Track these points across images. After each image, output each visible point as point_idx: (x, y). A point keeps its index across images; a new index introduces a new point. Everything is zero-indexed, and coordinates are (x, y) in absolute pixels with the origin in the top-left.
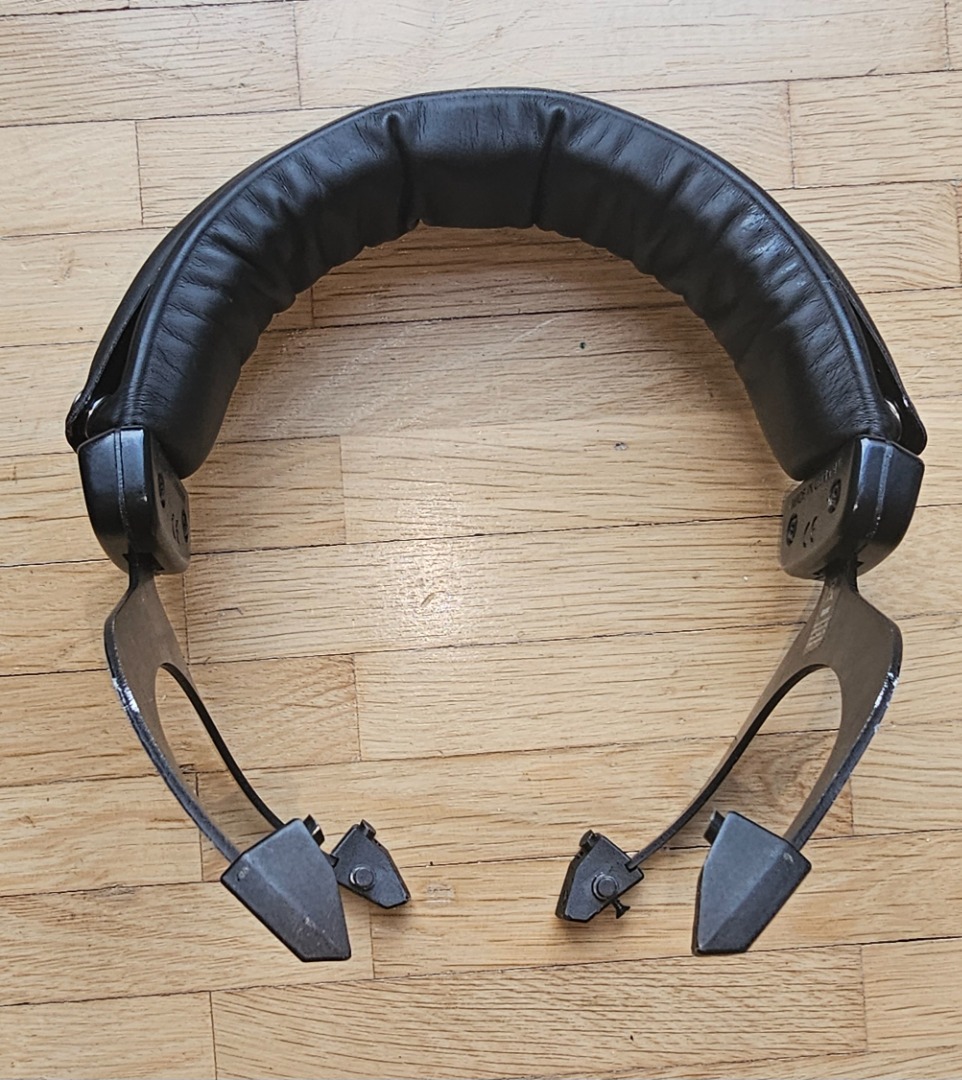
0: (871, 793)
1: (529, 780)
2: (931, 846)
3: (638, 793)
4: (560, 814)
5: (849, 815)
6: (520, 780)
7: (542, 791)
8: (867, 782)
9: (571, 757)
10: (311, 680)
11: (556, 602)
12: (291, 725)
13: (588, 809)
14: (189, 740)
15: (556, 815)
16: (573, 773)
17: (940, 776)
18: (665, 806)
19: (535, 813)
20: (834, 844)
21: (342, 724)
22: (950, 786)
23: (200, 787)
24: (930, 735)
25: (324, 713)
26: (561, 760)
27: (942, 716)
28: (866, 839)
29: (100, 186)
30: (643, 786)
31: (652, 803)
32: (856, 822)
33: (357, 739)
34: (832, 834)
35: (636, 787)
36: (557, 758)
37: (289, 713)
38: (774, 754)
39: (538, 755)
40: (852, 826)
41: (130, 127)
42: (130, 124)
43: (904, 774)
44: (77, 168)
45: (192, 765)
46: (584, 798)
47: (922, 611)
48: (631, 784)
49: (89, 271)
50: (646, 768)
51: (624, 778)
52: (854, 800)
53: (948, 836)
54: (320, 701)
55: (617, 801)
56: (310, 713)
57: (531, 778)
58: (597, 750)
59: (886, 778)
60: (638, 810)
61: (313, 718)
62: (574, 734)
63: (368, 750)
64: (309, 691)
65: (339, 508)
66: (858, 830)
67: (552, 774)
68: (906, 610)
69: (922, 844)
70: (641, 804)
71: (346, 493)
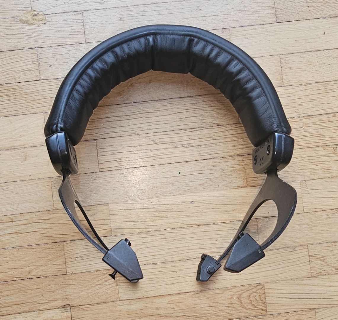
0: (271, 302)
1: (170, 303)
2: (290, 317)
3: (203, 306)
4: (180, 313)
5: (266, 309)
6: (167, 304)
7: (174, 306)
8: (270, 299)
9: (182, 296)
10: (104, 277)
11: (175, 250)
12: (98, 291)
13: (188, 311)
14: (68, 297)
15: (178, 313)
16: (183, 301)
17: (292, 296)
18: (211, 309)
19: (172, 313)
20: (262, 318)
21: (113, 289)
22: (295, 298)
23: (72, 311)
24: (289, 284)
25: (108, 287)
26: (179, 297)
27: (291, 278)
28: (271, 316)
29: (34, 133)
30: (204, 304)
31: (207, 308)
32: (268, 311)
33: (118, 294)
34: (260, 314)
35: (202, 304)
36: (178, 296)
37: (97, 287)
38: (243, 292)
39: (172, 296)
40: (267, 312)
41: (42, 115)
42: (42, 114)
43: (281, 296)
44: (27, 128)
45: (69, 304)
46: (187, 308)
47: (284, 247)
48: (200, 303)
49: (32, 158)
50: (205, 298)
51: (198, 301)
52: (267, 304)
53: (295, 313)
54: (107, 283)
55: (196, 308)
56: (104, 287)
57: (171, 303)
58: (190, 293)
59: (276, 297)
60: (203, 311)
61: (104, 288)
62: (183, 289)
63: (122, 297)
64: (103, 280)
65: (109, 225)
66: (269, 313)
67: (177, 301)
68: (279, 247)
69: (288, 316)
70: (203, 309)
71: (111, 221)
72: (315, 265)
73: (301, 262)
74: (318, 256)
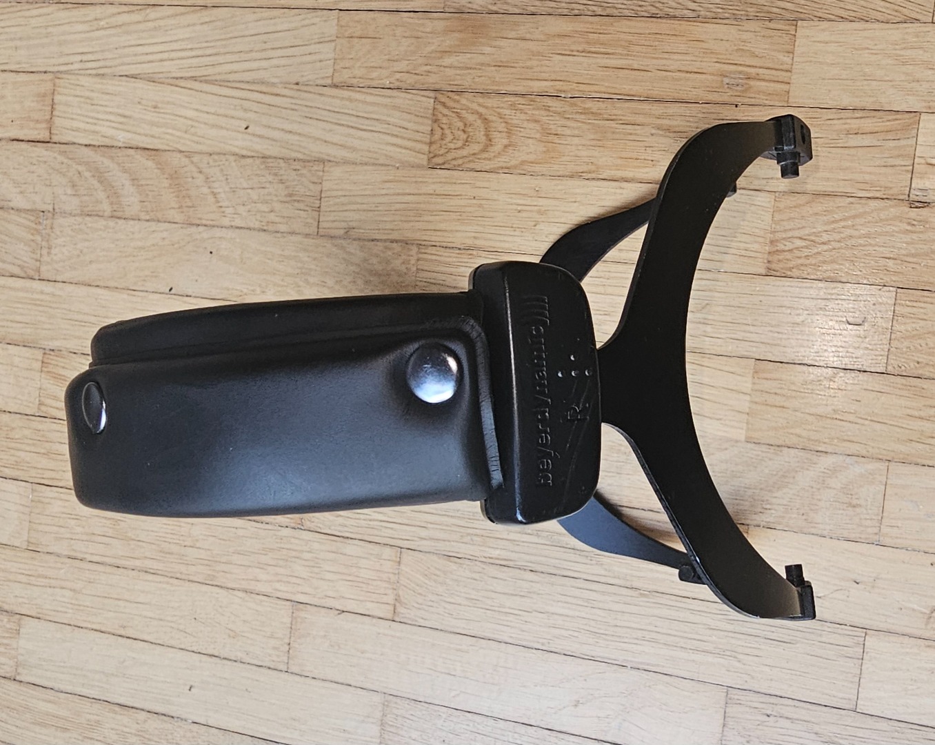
0: (420, 120)
1: (652, 161)
2: (387, 77)
5: (436, 106)
7: (644, 151)
8: (421, 128)
10: (802, 261)
15: (638, 132)
16: (619, 162)
17: (372, 126)
20: (449, 86)
22: (368, 118)
23: (908, 189)
24: (375, 155)
27: (366, 167)
28: (427, 87)
32: (432, 100)
33: (777, 210)
34: (450, 94)
38: (479, 157)
40: (436, 98)
41: (862, 707)
42: (860, 709)
43: (396, 131)
45: (911, 207)
46: (615, 142)
47: (366, 243)
49: (915, 607)
50: (568, 158)
52: (431, 116)
53: (375, 83)
54: (799, 243)
56: (809, 235)
57: (650, 162)
58: (601, 177)
59: (407, 129)
60: (578, 128)
61: (807, 231)
62: (613, 190)
63: (768, 200)
64: (806, 252)
65: (757, 387)
66: (432, 94)
67: (636, 163)
68: (377, 245)
69: (392, 80)
72: (312, 186)
73: (337, 200)
74: (301, 206)
